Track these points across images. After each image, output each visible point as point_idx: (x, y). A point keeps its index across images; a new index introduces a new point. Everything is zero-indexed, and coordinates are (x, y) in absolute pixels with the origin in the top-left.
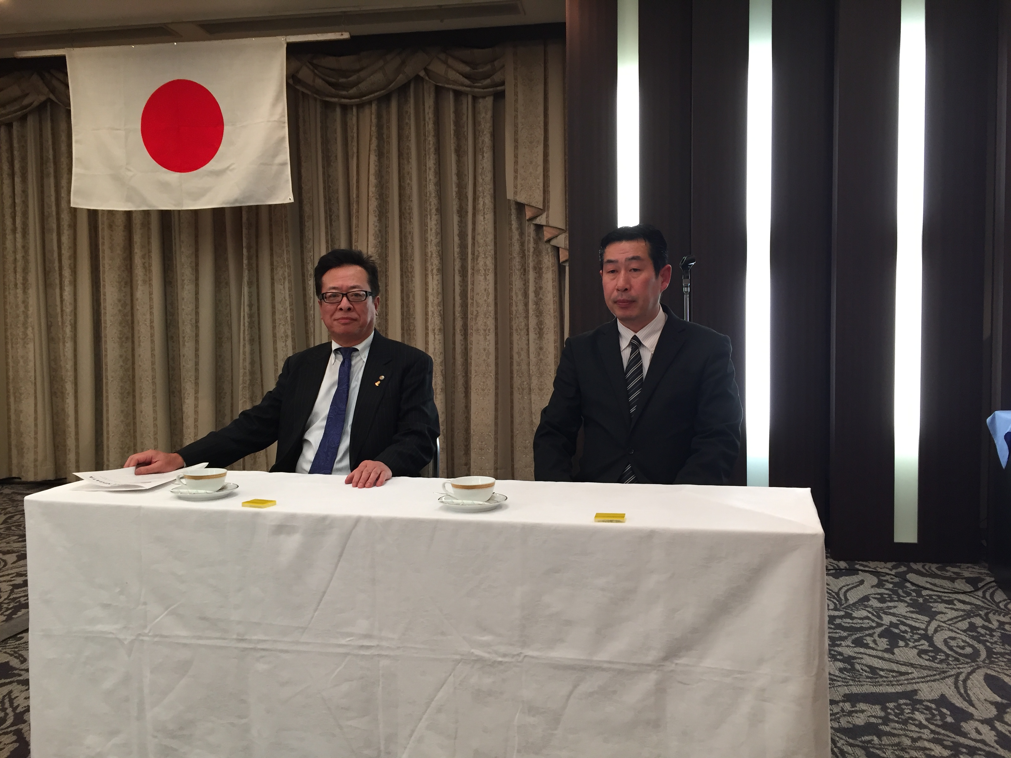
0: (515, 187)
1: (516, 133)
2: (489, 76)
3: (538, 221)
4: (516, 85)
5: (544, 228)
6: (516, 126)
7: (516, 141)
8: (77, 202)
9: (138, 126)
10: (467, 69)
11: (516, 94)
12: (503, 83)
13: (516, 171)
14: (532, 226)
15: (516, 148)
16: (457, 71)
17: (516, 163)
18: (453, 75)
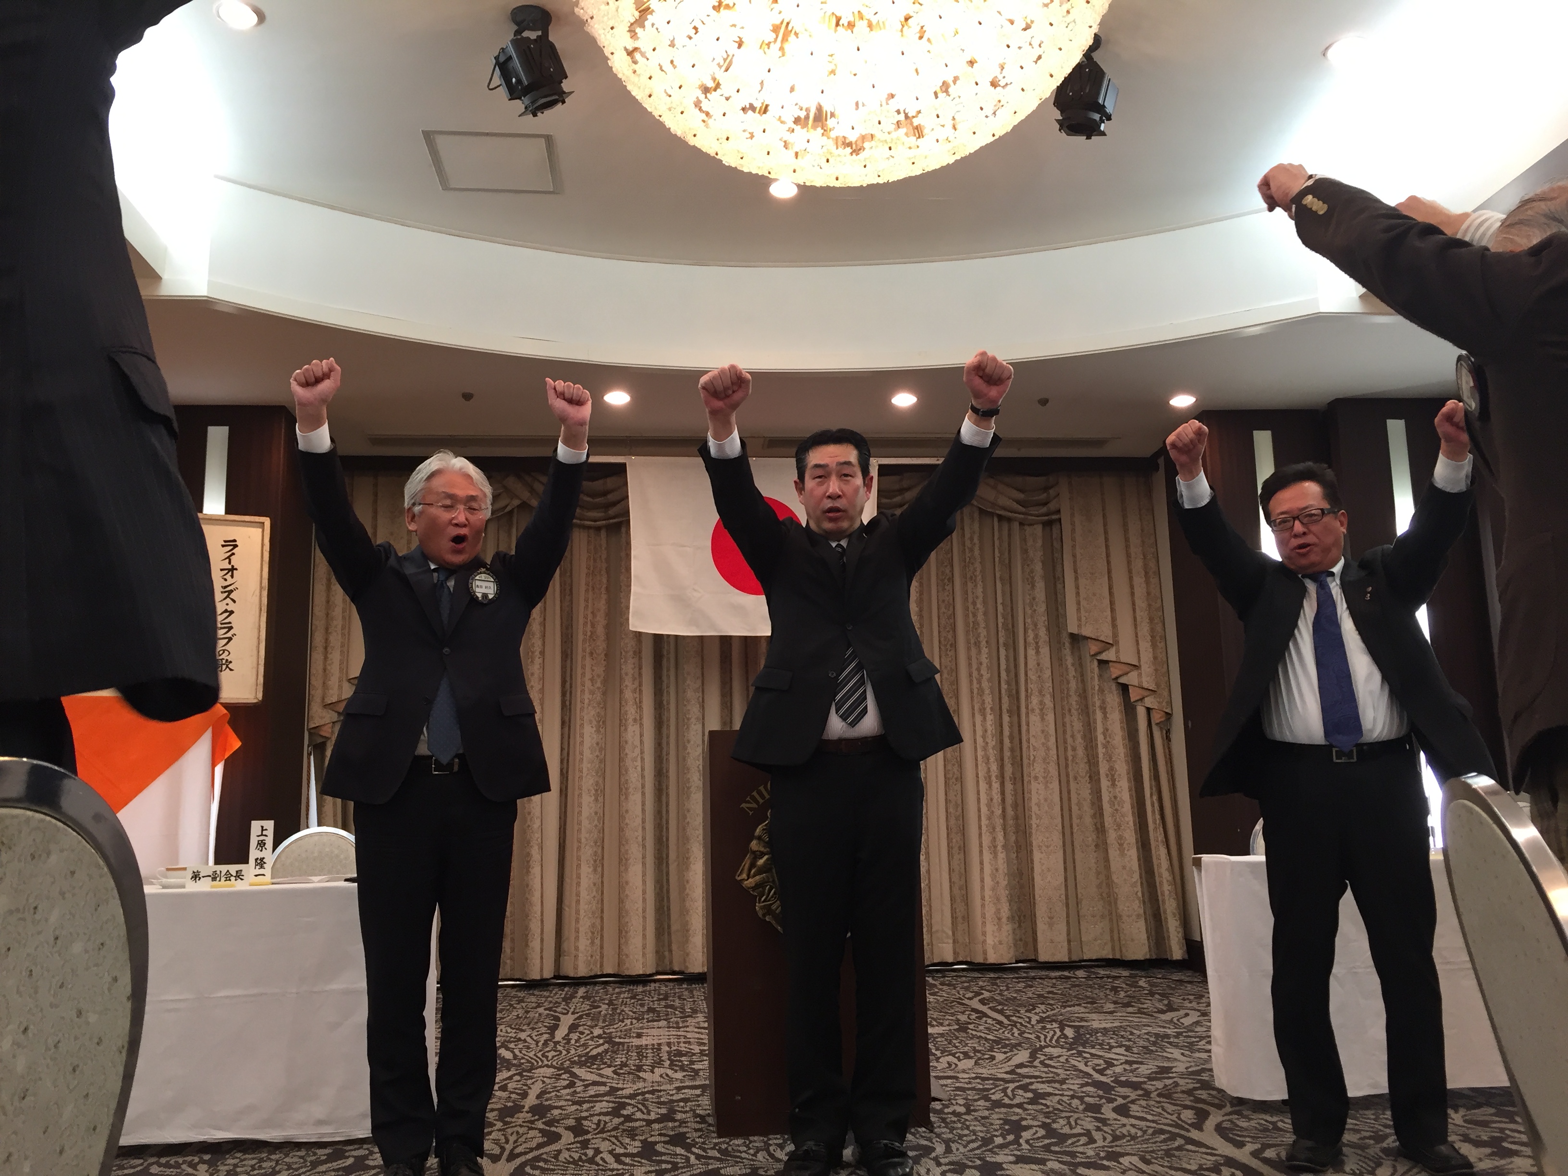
0: (1079, 619)
1: (1075, 562)
2: (1045, 504)
3: (1104, 656)
4: (1072, 515)
5: (1111, 664)
6: (1074, 556)
7: (1076, 572)
8: (636, 624)
9: (709, 543)
10: (1021, 496)
11: (1073, 524)
12: (1058, 512)
13: (1078, 603)
14: (1096, 663)
15: (1076, 579)
16: (1010, 498)
17: (1078, 594)
18: (1004, 501)
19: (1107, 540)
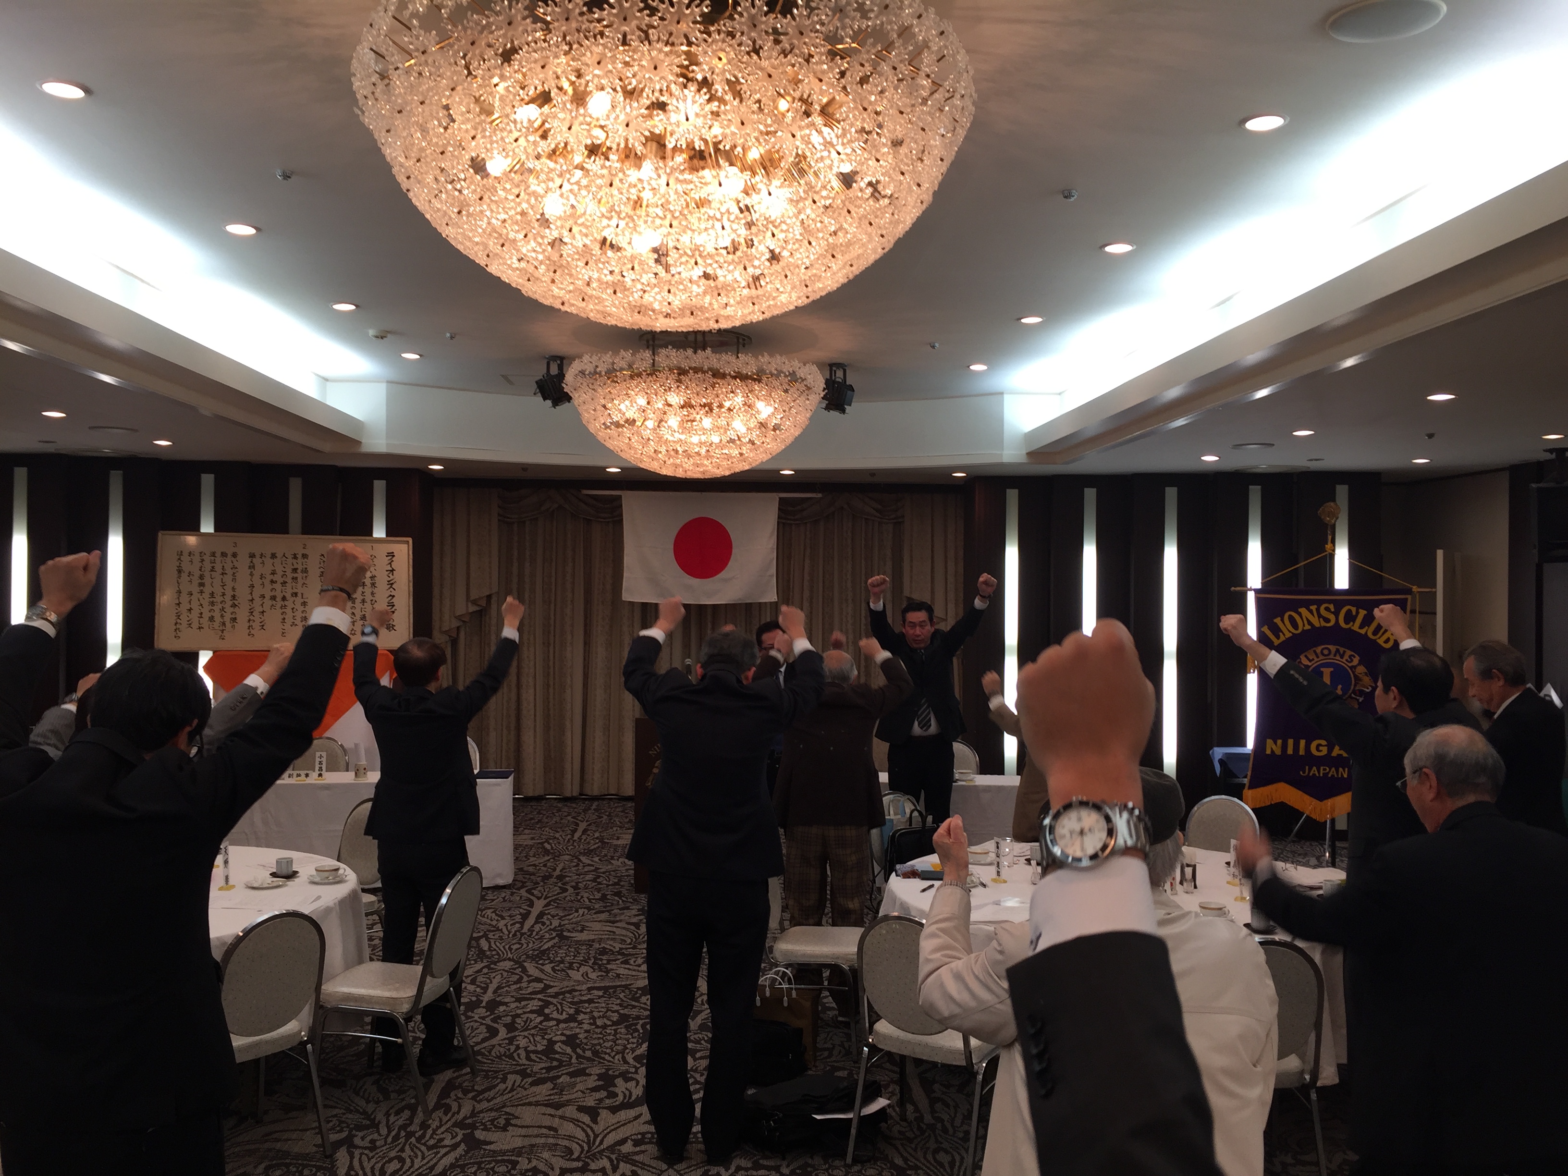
0: (911, 588)
1: (911, 550)
2: (894, 512)
4: (912, 519)
6: (911, 546)
7: (911, 557)
8: (626, 597)
9: (672, 547)
10: (878, 506)
11: (911, 525)
12: (903, 517)
13: (911, 577)
15: (911, 561)
16: (870, 506)
17: (911, 571)
18: (867, 508)
19: (932, 536)
